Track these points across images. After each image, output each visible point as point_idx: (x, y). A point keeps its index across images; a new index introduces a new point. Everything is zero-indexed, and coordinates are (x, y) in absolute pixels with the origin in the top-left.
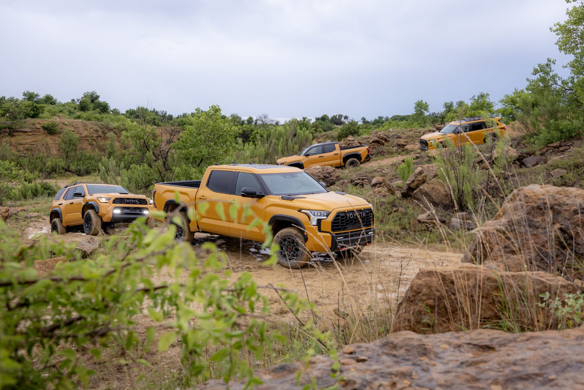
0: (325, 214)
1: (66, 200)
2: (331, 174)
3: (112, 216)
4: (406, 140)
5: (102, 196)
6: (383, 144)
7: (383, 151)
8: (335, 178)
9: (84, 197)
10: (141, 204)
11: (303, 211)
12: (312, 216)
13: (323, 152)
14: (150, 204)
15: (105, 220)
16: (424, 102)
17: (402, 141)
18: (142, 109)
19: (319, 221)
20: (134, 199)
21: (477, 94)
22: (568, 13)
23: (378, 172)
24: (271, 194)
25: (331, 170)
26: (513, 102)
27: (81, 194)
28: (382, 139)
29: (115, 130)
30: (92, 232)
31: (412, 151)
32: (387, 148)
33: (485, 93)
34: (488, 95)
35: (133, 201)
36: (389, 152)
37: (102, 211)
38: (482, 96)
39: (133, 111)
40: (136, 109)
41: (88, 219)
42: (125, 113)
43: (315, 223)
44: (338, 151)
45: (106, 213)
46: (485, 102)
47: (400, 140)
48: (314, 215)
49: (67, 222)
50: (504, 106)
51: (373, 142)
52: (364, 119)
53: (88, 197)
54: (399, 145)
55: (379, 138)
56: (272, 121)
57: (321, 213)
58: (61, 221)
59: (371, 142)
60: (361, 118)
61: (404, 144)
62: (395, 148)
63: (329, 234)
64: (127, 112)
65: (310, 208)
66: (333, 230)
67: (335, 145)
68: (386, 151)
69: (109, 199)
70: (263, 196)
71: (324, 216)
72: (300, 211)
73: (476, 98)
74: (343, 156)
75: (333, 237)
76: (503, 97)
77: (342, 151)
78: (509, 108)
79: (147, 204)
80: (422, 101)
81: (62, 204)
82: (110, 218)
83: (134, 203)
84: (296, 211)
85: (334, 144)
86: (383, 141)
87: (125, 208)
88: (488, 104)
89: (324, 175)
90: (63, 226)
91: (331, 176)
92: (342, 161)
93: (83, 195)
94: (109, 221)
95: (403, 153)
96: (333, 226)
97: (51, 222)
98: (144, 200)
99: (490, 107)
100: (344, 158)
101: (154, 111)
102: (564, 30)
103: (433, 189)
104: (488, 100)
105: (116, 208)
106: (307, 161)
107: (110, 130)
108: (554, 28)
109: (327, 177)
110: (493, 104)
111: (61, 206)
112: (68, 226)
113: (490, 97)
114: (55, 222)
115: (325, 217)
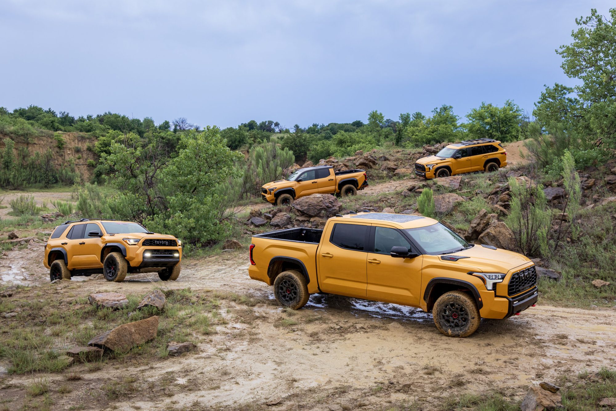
0: (500, 277)
1: (71, 238)
2: (334, 204)
3: (141, 260)
4: (395, 163)
5: (129, 237)
6: (371, 168)
7: (371, 175)
8: (338, 209)
9: (101, 236)
10: (171, 245)
11: (475, 274)
12: (488, 280)
13: (317, 177)
14: (179, 245)
15: (132, 264)
16: (378, 113)
17: (391, 164)
18: (35, 108)
19: (495, 285)
20: (164, 240)
21: (440, 107)
22: (573, 35)
23: (383, 201)
24: (425, 253)
25: (333, 199)
26: (481, 118)
27: (98, 234)
28: (370, 161)
29: (12, 135)
30: (117, 279)
31: (404, 176)
32: (376, 171)
33: (448, 105)
34: (451, 107)
35: (163, 242)
36: (378, 176)
37: (129, 255)
38: (445, 109)
39: (24, 110)
40: (27, 109)
41: (112, 263)
42: (12, 112)
43: (490, 287)
44: (332, 176)
45: (134, 256)
46: (449, 115)
47: (389, 162)
48: (489, 279)
49: (73, 265)
50: (471, 121)
51: (360, 164)
52: (297, 127)
53: (107, 237)
54: (389, 169)
55: (367, 160)
56: (191, 126)
57: (496, 276)
58: (66, 264)
59: (357, 164)
60: (294, 125)
61: (395, 167)
62: (385, 172)
63: (505, 299)
64: (16, 111)
65: (484, 270)
66: (510, 294)
67: (330, 169)
68: (375, 175)
69: (137, 241)
70: (416, 256)
71: (499, 279)
72: (471, 273)
73: (438, 110)
74: (338, 181)
75: (510, 302)
76: (470, 112)
77: (337, 177)
78: (478, 124)
79: (176, 246)
80: (376, 112)
81: (66, 244)
82: (139, 262)
83: (164, 245)
84: (466, 274)
85: (328, 168)
86: (371, 164)
87: (155, 250)
88: (451, 118)
89: (327, 204)
90: (68, 269)
91: (333, 206)
92: (337, 187)
93: (99, 234)
94: (138, 266)
95: (394, 178)
96: (509, 290)
97: (49, 265)
98: (174, 241)
99: (453, 121)
100: (339, 184)
101: (50, 111)
102: (571, 52)
103: (500, 232)
104: (451, 113)
105: (146, 251)
106: (300, 187)
107: (6, 135)
108: (560, 51)
109: (330, 208)
110: (457, 118)
111: (65, 246)
112: (74, 269)
113: (453, 109)
114: (57, 266)
115: (501, 281)
